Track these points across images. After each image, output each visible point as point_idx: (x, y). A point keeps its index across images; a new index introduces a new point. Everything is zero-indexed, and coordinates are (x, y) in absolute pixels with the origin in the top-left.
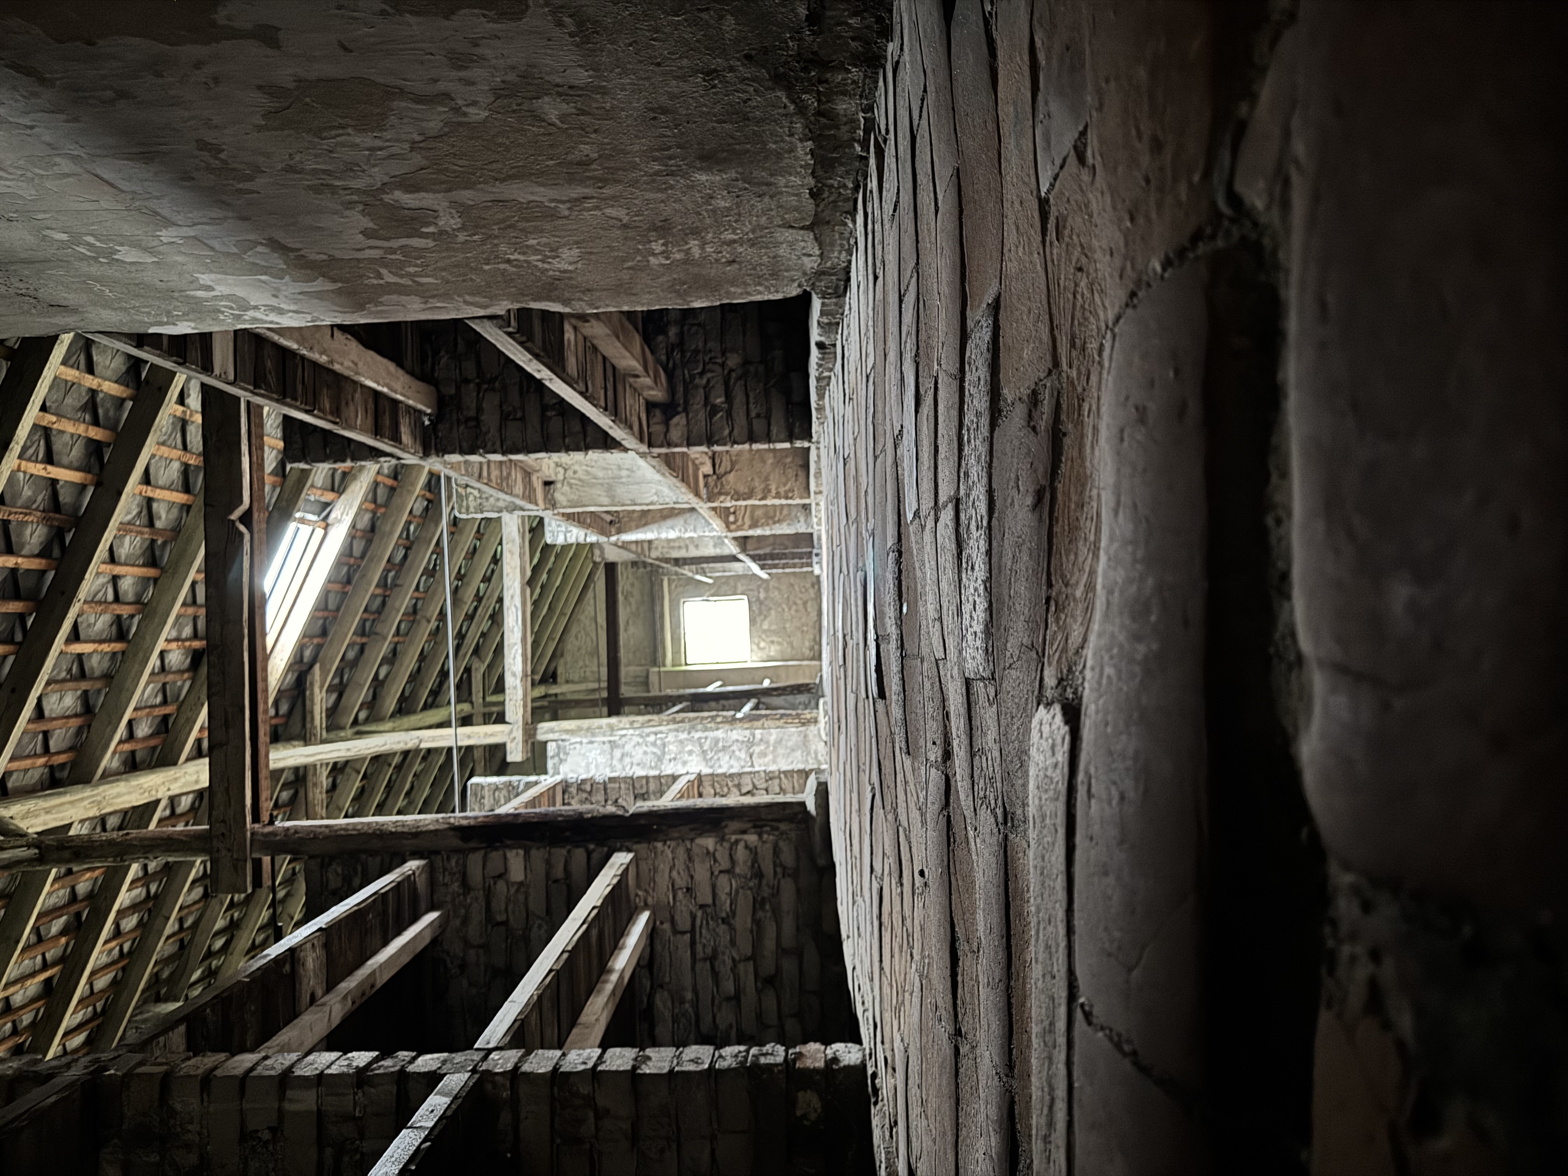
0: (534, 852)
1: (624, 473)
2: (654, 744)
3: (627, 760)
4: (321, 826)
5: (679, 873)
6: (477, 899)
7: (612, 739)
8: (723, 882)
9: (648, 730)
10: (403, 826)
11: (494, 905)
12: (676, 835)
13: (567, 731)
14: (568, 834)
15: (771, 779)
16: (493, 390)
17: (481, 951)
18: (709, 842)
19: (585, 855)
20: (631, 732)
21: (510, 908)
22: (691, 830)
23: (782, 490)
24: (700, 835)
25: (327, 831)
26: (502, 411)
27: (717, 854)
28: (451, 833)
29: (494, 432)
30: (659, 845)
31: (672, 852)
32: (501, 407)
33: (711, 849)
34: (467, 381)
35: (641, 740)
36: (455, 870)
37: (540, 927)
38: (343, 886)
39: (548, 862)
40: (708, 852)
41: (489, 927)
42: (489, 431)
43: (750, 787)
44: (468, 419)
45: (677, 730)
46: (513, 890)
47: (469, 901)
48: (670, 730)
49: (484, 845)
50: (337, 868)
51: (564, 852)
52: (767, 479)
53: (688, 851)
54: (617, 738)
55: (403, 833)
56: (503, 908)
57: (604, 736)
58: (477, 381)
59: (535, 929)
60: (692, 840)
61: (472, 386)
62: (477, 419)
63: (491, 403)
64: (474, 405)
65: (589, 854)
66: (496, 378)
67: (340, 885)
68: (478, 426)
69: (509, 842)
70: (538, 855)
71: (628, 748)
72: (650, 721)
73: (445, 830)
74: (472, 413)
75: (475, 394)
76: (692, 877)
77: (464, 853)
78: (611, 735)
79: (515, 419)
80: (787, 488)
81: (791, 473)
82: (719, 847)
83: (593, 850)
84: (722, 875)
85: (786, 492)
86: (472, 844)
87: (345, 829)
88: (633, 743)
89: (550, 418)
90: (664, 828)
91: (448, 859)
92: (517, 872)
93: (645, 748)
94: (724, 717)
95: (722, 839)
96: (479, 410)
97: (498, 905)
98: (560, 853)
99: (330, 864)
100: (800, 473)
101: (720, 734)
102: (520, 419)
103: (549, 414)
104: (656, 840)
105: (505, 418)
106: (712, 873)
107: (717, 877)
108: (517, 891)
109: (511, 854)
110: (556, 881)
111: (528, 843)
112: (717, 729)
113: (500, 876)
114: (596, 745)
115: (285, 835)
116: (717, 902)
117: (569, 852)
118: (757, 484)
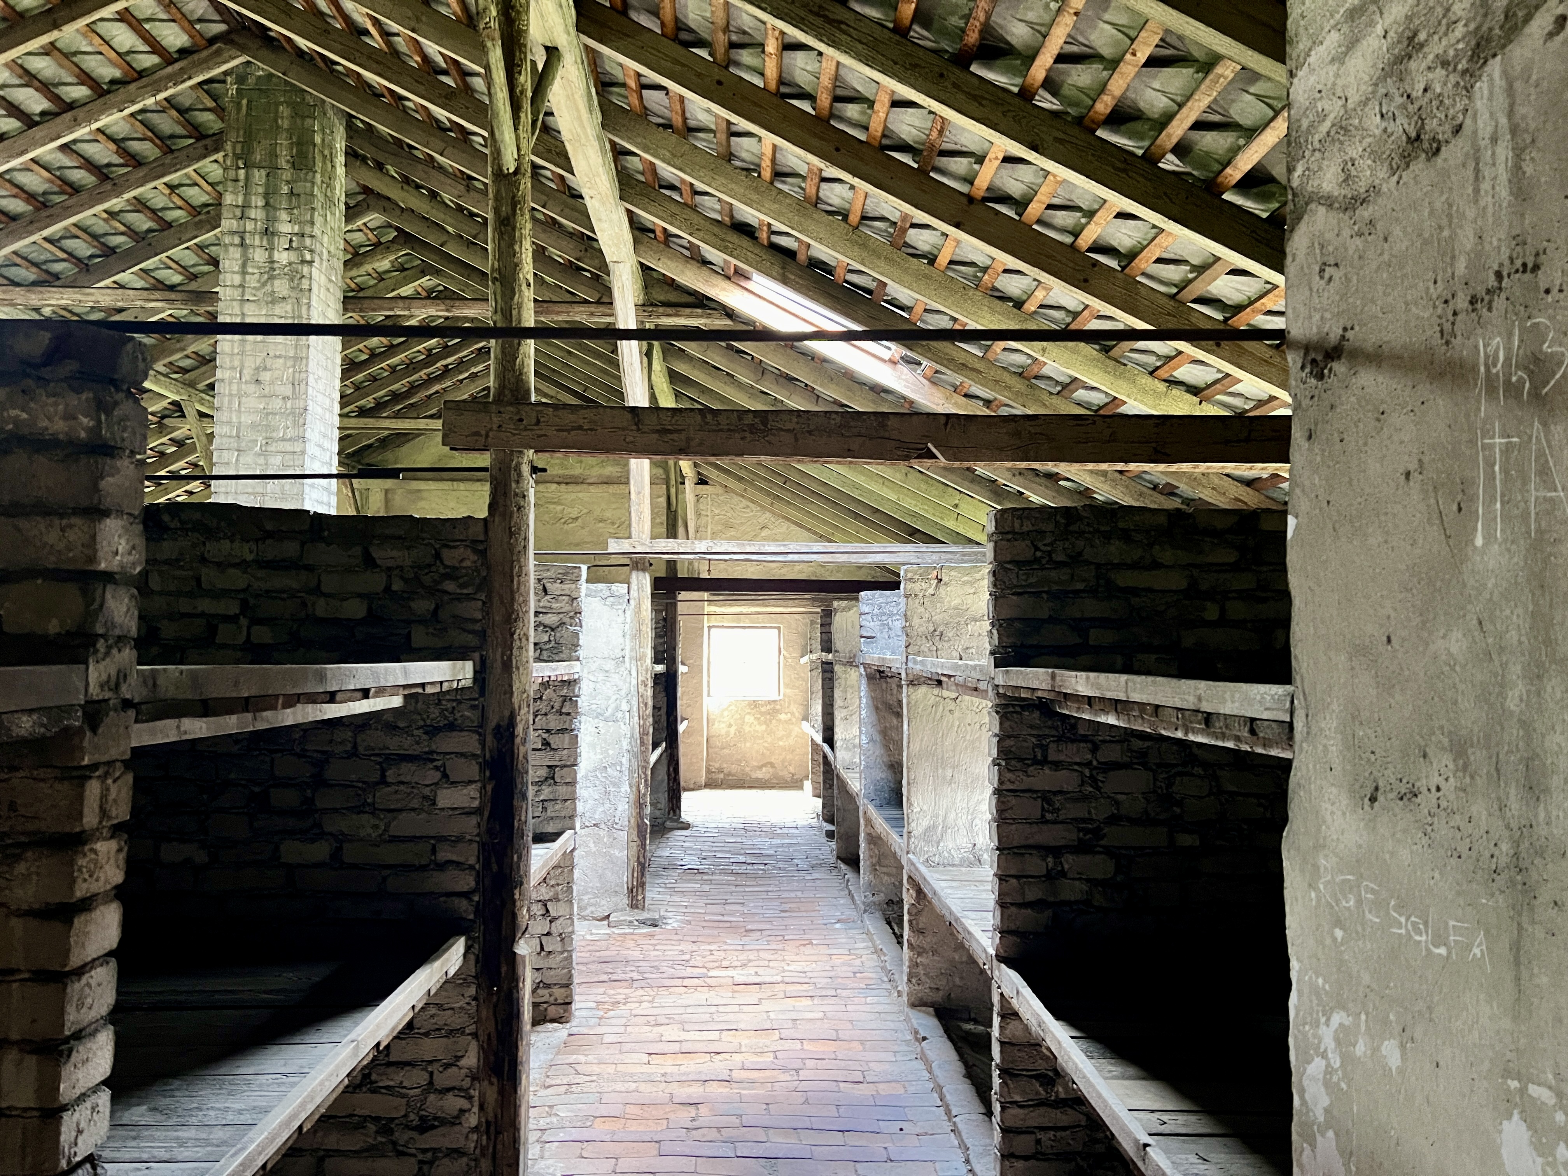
0: (474, 820)
1: (949, 773)
2: (617, 709)
3: (601, 677)
4: (526, 539)
5: (432, 1016)
6: (418, 743)
7: (627, 659)
8: (418, 1077)
9: (635, 703)
10: (521, 648)
11: (405, 767)
12: (484, 1014)
13: (639, 606)
14: (495, 867)
15: (562, 940)
16: (1082, 784)
17: (349, 747)
18: (471, 1060)
19: (466, 888)
20: (634, 682)
21: (402, 787)
22: (489, 1035)
23: (921, 971)
24: (481, 1047)
25: (521, 548)
26: (1055, 793)
27: (455, 1069)
28: (507, 713)
29: (1028, 782)
30: (472, 990)
31: (461, 1008)
32: (1060, 792)
33: (463, 1062)
34: (1095, 749)
35: (623, 693)
36: (458, 715)
37: (376, 827)
38: (446, 567)
39: (459, 839)
40: (458, 1058)
41: (379, 759)
42: (1028, 776)
43: (553, 913)
44: (1044, 748)
45: (632, 736)
46: (427, 791)
47: (416, 732)
48: (633, 728)
49: (488, 756)
50: (470, 559)
51: (472, 861)
52: (935, 952)
53: (461, 1031)
54: (627, 665)
55: (511, 649)
56: (402, 778)
57: (631, 650)
58: (1095, 763)
59: (374, 821)
60: (475, 1035)
61: (1089, 756)
62: (1044, 762)
63: (1066, 780)
64: (1062, 758)
65: (466, 895)
66: (1098, 788)
67: (447, 563)
68: (1036, 762)
69: (489, 788)
70: (470, 826)
71: (615, 678)
72: (646, 705)
73: (512, 703)
74: (1052, 756)
75: (1078, 760)
76: (427, 1034)
77: (479, 729)
78: (631, 659)
79: (1043, 808)
80: (923, 978)
81: (942, 983)
82: (463, 1071)
83: (471, 900)
84: (426, 1076)
85: (917, 975)
86: (489, 739)
87: (522, 572)
88: (620, 683)
89: (1044, 859)
90: (495, 999)
91: (474, 707)
92: (448, 798)
93: (614, 698)
94: (644, 795)
95: (474, 1078)
96: (1057, 765)
97: (407, 770)
98: (470, 855)
99: (475, 551)
100: (941, 993)
101: (625, 788)
102: (1043, 816)
103: (1050, 859)
104: (479, 986)
105: (1046, 797)
106: (431, 1062)
107: (425, 1069)
108: (425, 797)
109: (473, 791)
110: (434, 851)
111: (486, 814)
112: (631, 786)
113: (445, 776)
114: (621, 640)
115: (516, 495)
116: (391, 1069)
117: (472, 867)
118: (928, 939)
